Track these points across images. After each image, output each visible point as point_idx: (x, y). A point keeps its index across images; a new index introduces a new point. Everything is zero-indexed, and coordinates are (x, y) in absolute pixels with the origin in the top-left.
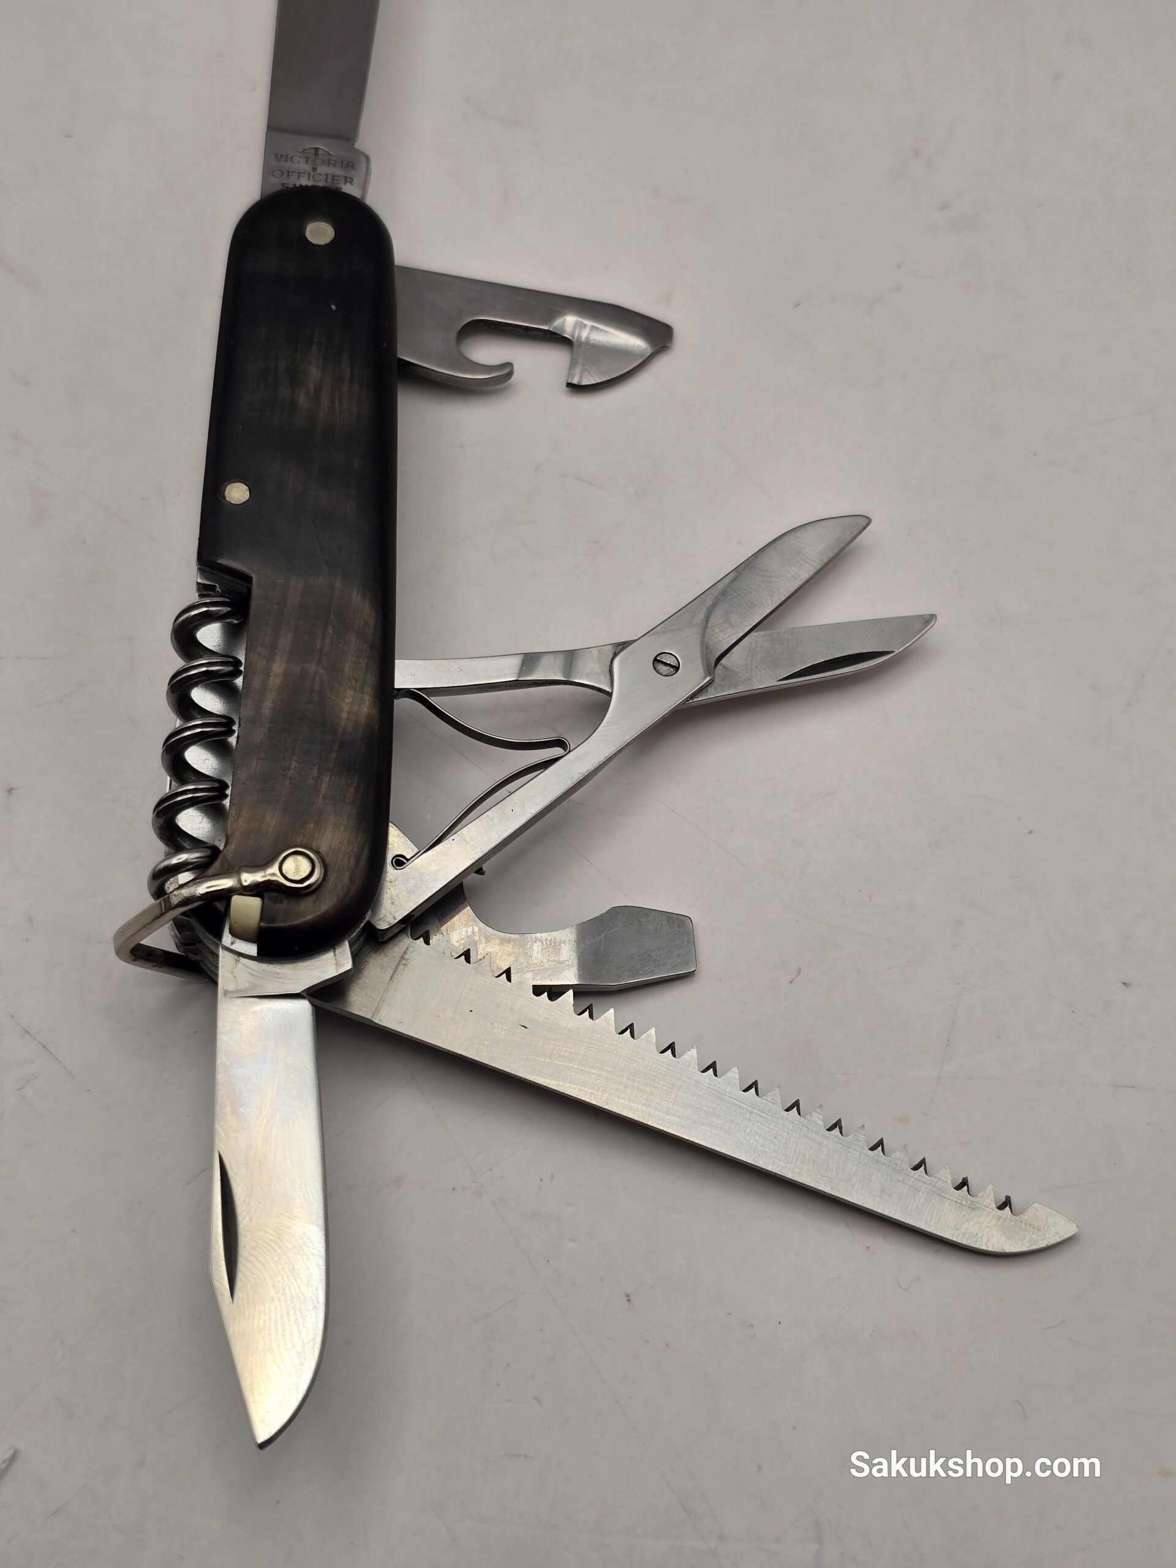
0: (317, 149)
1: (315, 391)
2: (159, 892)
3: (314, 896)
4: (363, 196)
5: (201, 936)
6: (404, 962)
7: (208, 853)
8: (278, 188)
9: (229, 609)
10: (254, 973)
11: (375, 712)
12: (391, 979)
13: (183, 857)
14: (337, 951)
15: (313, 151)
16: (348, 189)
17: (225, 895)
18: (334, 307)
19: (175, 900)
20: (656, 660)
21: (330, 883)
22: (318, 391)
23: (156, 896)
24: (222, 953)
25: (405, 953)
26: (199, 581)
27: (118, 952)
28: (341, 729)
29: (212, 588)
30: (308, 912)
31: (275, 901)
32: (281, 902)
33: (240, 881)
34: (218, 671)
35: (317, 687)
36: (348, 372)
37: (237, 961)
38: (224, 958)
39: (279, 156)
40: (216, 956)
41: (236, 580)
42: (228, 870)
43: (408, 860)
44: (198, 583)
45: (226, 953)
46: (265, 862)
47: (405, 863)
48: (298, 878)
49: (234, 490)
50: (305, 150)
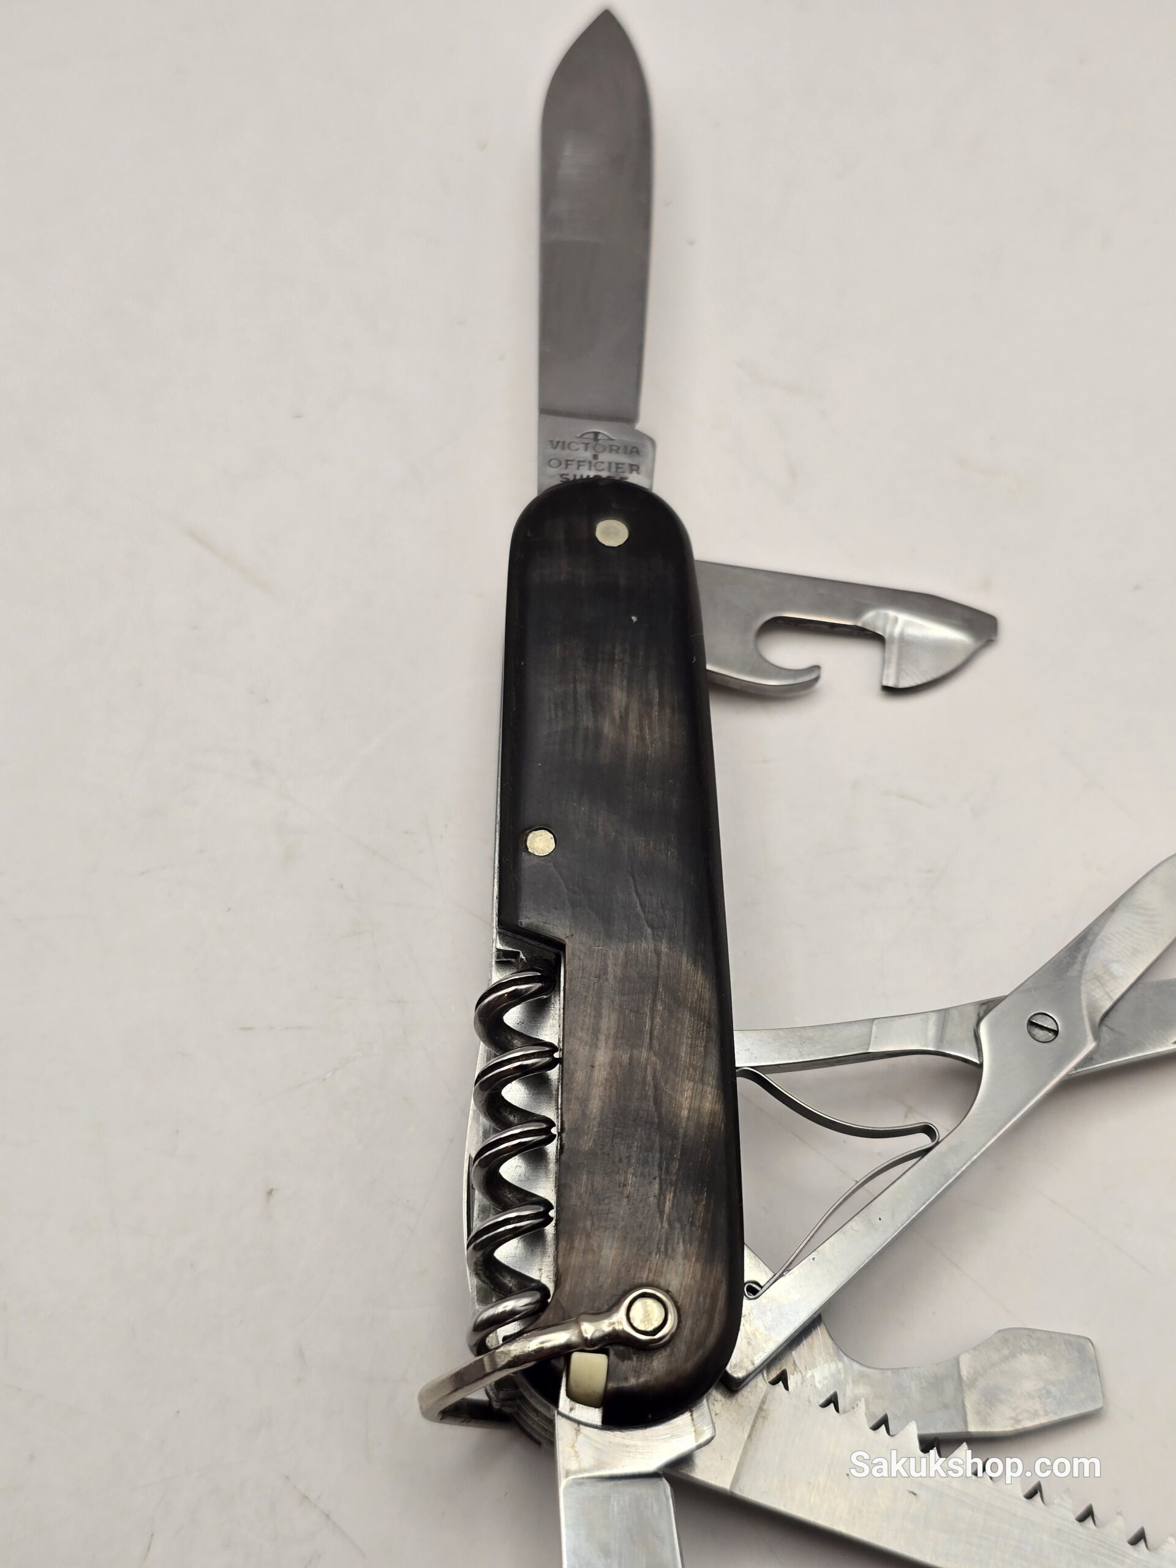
0: (596, 434)
1: (621, 717)
2: (481, 1348)
3: (668, 1349)
4: (651, 486)
5: (526, 1395)
6: (763, 1414)
7: (537, 1296)
8: (556, 481)
9: (540, 985)
10: (599, 1446)
11: (718, 1107)
12: (750, 1436)
13: (509, 1305)
14: (695, 1415)
15: (591, 436)
16: (634, 479)
17: (564, 1352)
18: (634, 619)
19: (502, 1361)
20: (1031, 1023)
21: (686, 1333)
22: (624, 718)
23: (475, 1349)
24: (560, 1423)
25: (763, 1402)
26: (500, 946)
27: (426, 1414)
28: (681, 1131)
29: (516, 955)
30: (658, 1366)
31: (623, 1357)
32: (630, 1359)
33: (581, 1333)
34: (533, 1064)
35: (649, 1078)
36: (657, 695)
37: (578, 1431)
38: (563, 1428)
39: (555, 444)
40: (552, 1423)
41: (542, 945)
42: (564, 1319)
43: (761, 1287)
44: (498, 950)
45: (564, 1420)
46: (606, 1307)
47: (758, 1291)
48: (650, 1328)
49: (537, 839)
50: (583, 435)
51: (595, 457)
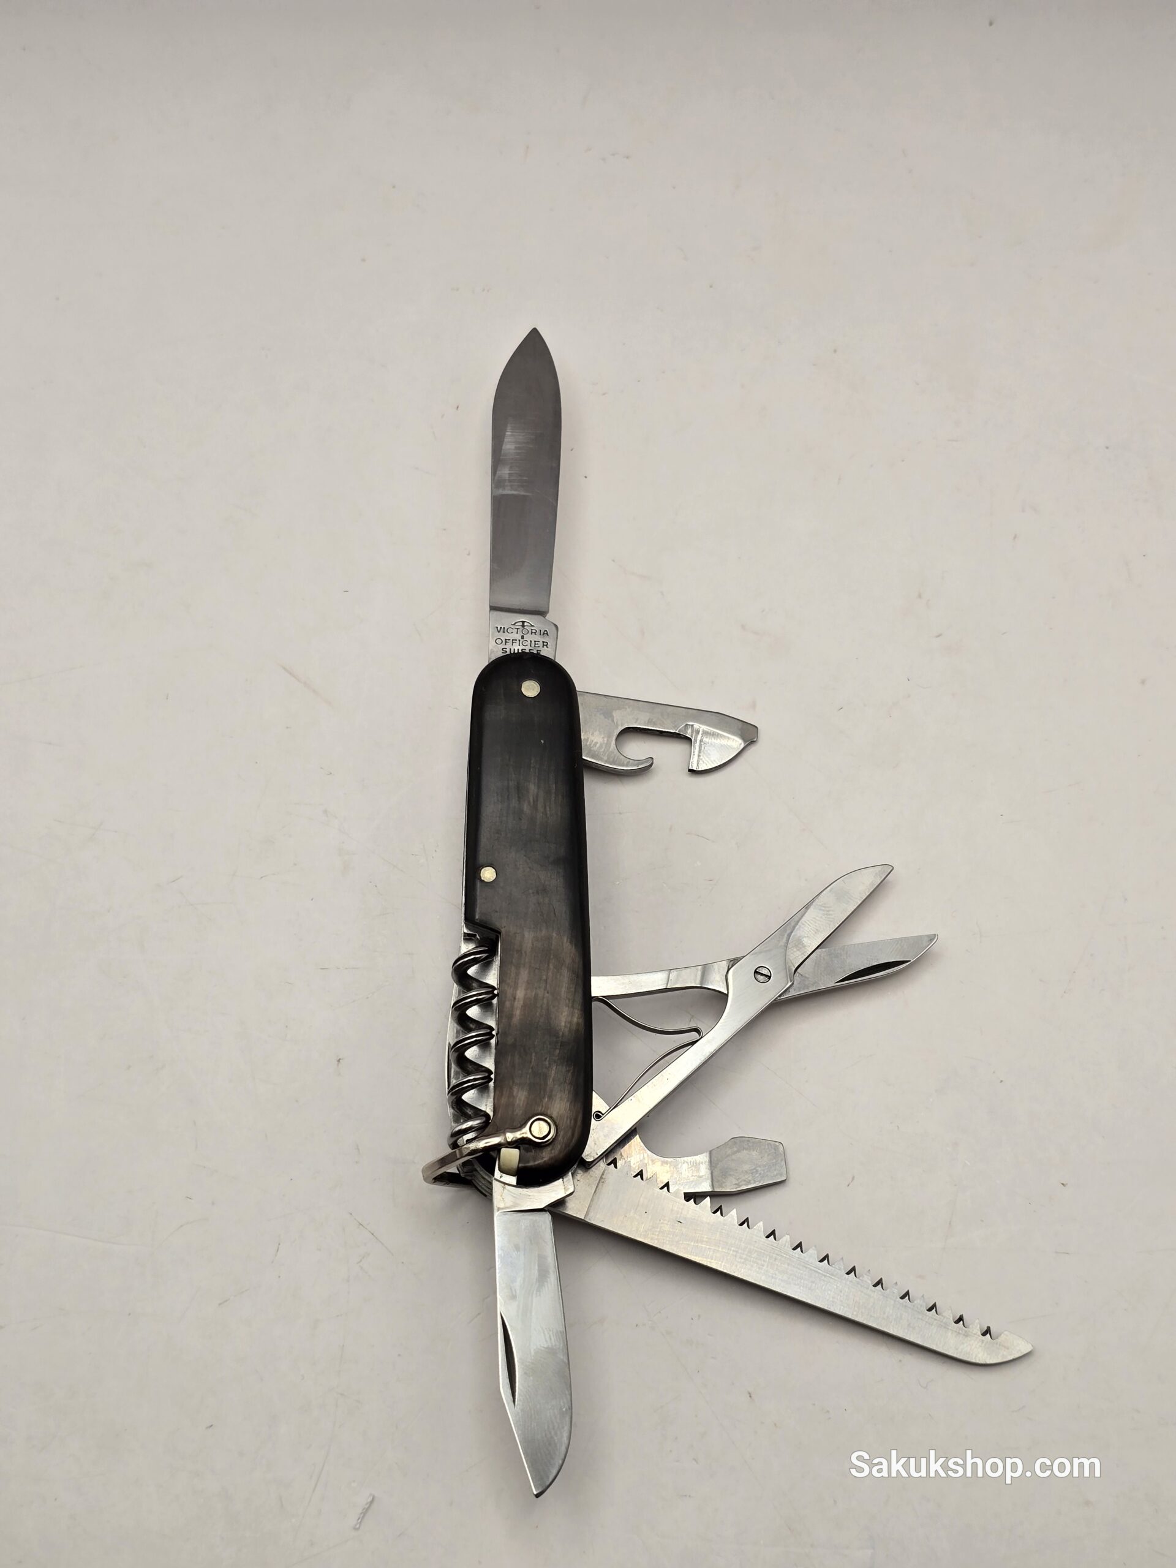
0: (523, 622)
1: (534, 801)
2: (454, 1145)
3: (551, 1146)
4: (555, 658)
5: (478, 1169)
6: (602, 1180)
7: (484, 1119)
8: (500, 654)
9: (487, 955)
10: (515, 1196)
11: (581, 1021)
12: (595, 1192)
13: (469, 1124)
14: (565, 1180)
15: (521, 624)
16: (546, 652)
17: (497, 1148)
18: (542, 741)
19: (465, 1152)
20: (756, 972)
21: (560, 1138)
22: (536, 801)
23: (451, 1146)
24: (495, 1183)
25: (603, 1174)
26: (466, 931)
27: (425, 1179)
28: (561, 1034)
29: (475, 936)
30: (546, 1157)
31: (527, 1150)
32: (531, 1151)
33: (506, 1139)
34: (483, 998)
35: (544, 1006)
36: (554, 786)
37: (504, 1188)
38: (496, 1186)
39: (499, 629)
40: (491, 1183)
41: (489, 931)
42: (497, 1131)
43: (603, 1114)
44: (465, 933)
45: (497, 1182)
46: (519, 1125)
47: (601, 1117)
48: (541, 1136)
49: (486, 872)
50: (516, 623)
51: (523, 637)
